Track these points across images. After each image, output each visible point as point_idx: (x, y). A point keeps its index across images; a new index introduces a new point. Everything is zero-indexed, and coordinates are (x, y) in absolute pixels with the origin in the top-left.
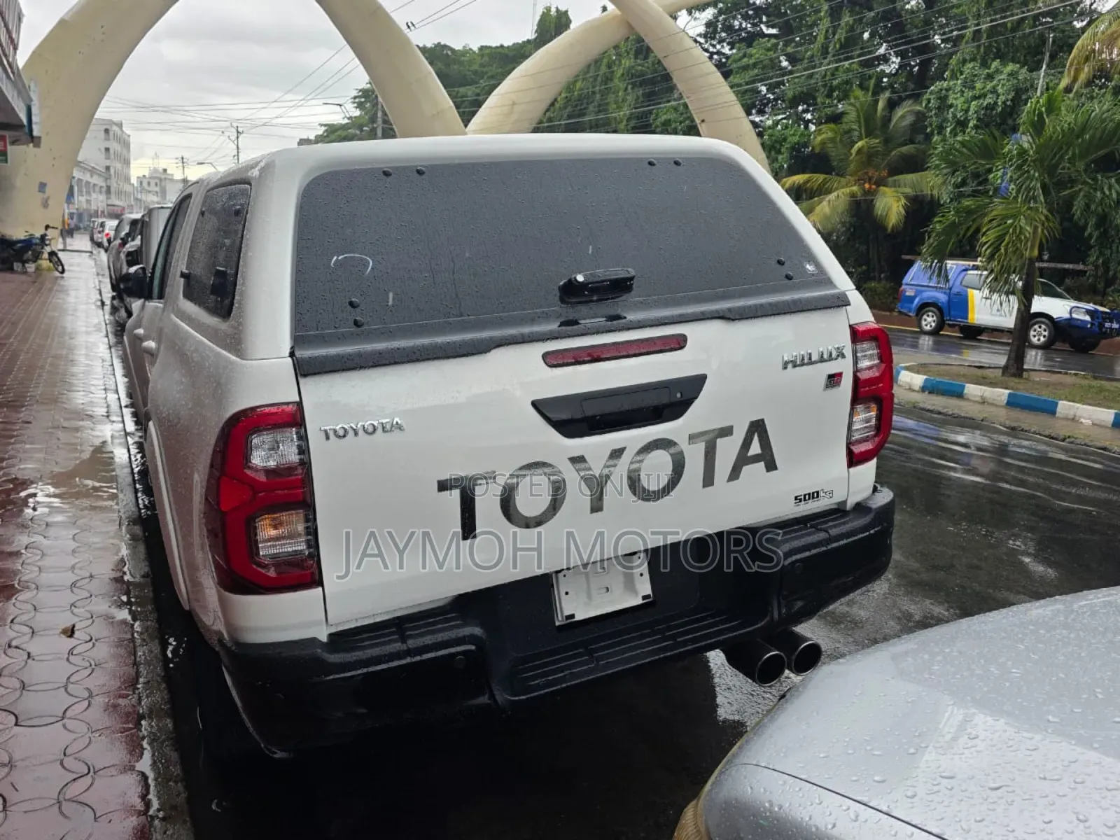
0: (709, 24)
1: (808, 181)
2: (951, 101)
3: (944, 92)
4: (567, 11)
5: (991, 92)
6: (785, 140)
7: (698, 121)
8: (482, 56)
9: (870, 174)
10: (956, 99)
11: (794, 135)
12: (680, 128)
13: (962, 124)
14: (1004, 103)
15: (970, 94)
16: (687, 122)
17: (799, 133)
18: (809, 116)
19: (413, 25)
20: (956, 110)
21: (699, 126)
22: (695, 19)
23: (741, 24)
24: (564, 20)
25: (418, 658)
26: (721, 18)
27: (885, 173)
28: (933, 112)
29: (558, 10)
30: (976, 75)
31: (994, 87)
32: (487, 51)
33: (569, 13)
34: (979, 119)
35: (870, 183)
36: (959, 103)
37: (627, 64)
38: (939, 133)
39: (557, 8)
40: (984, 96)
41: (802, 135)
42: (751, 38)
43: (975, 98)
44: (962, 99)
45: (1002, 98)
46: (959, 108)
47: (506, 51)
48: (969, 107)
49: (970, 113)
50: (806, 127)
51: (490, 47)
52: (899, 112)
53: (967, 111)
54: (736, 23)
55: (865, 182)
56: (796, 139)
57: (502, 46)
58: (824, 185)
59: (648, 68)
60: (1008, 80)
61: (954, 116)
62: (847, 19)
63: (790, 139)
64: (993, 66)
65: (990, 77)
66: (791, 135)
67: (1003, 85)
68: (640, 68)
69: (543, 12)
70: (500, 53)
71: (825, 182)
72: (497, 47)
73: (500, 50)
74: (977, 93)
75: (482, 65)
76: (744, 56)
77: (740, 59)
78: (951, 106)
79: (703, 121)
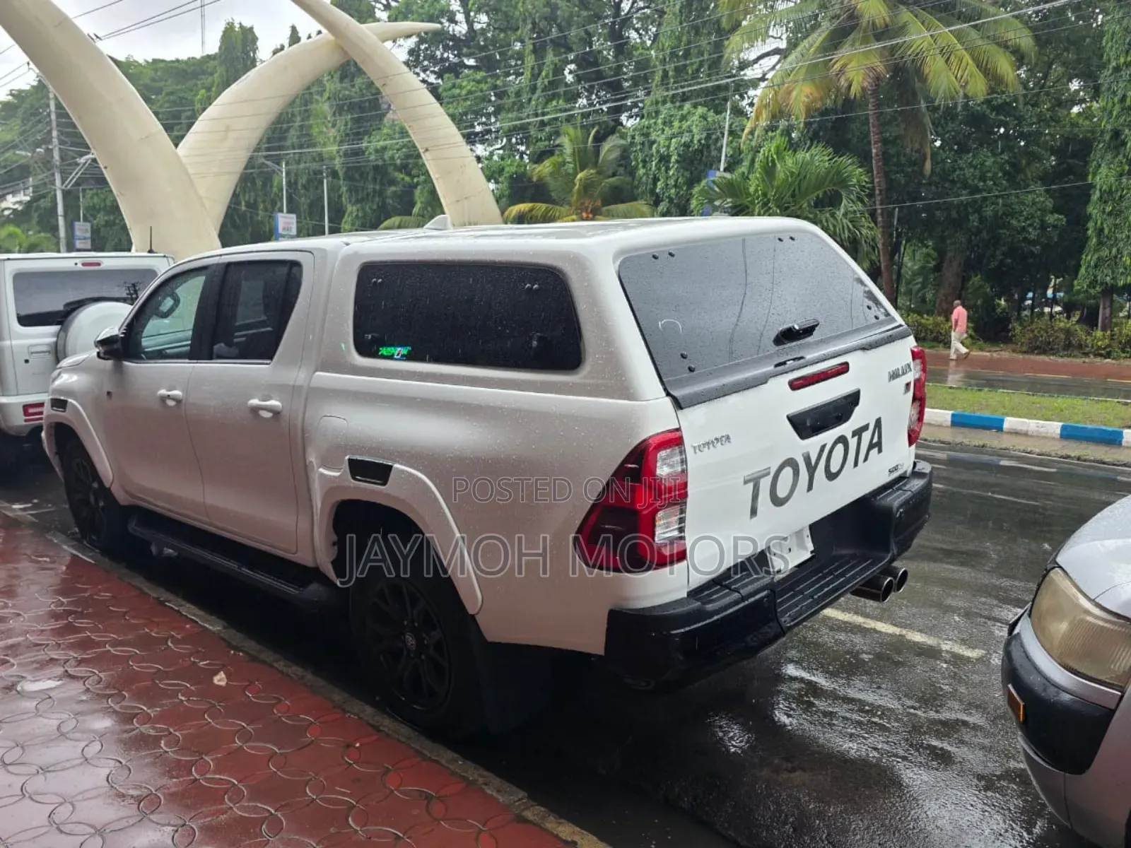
0: (411, 52)
1: (531, 210)
2: (653, 137)
3: (645, 129)
4: (251, 29)
5: (687, 132)
6: (503, 169)
7: (421, 151)
8: (156, 70)
9: (586, 205)
10: (658, 136)
11: (511, 165)
12: (397, 155)
13: (664, 159)
14: (699, 141)
15: (668, 131)
16: (404, 150)
17: (516, 164)
18: (522, 148)
19: (97, 37)
20: (659, 145)
21: (423, 155)
22: (400, 46)
23: (442, 54)
24: (250, 37)
25: (746, 603)
26: (423, 47)
27: (599, 203)
28: (639, 147)
29: (241, 26)
30: (672, 116)
31: (689, 127)
32: (162, 65)
33: (255, 30)
34: (679, 155)
35: (587, 212)
36: (662, 140)
37: (332, 88)
38: (644, 167)
39: (240, 24)
40: (681, 134)
41: (519, 166)
42: (456, 69)
43: (674, 136)
44: (663, 136)
45: (696, 138)
46: (662, 145)
47: (184, 66)
48: (670, 143)
49: (671, 149)
50: (521, 157)
51: (163, 61)
52: (606, 146)
53: (668, 147)
54: (438, 53)
55: (582, 212)
56: (513, 169)
57: (178, 61)
58: (547, 214)
59: (356, 93)
60: (700, 122)
61: (658, 151)
62: (550, 57)
63: (507, 169)
64: (685, 108)
65: (683, 118)
66: (508, 166)
67: (697, 126)
68: (347, 92)
69: (226, 28)
70: (176, 68)
71: (547, 211)
72: (172, 62)
73: (176, 64)
74: (675, 130)
75: (153, 80)
76: (454, 86)
77: (450, 89)
78: (653, 142)
79: (427, 150)
